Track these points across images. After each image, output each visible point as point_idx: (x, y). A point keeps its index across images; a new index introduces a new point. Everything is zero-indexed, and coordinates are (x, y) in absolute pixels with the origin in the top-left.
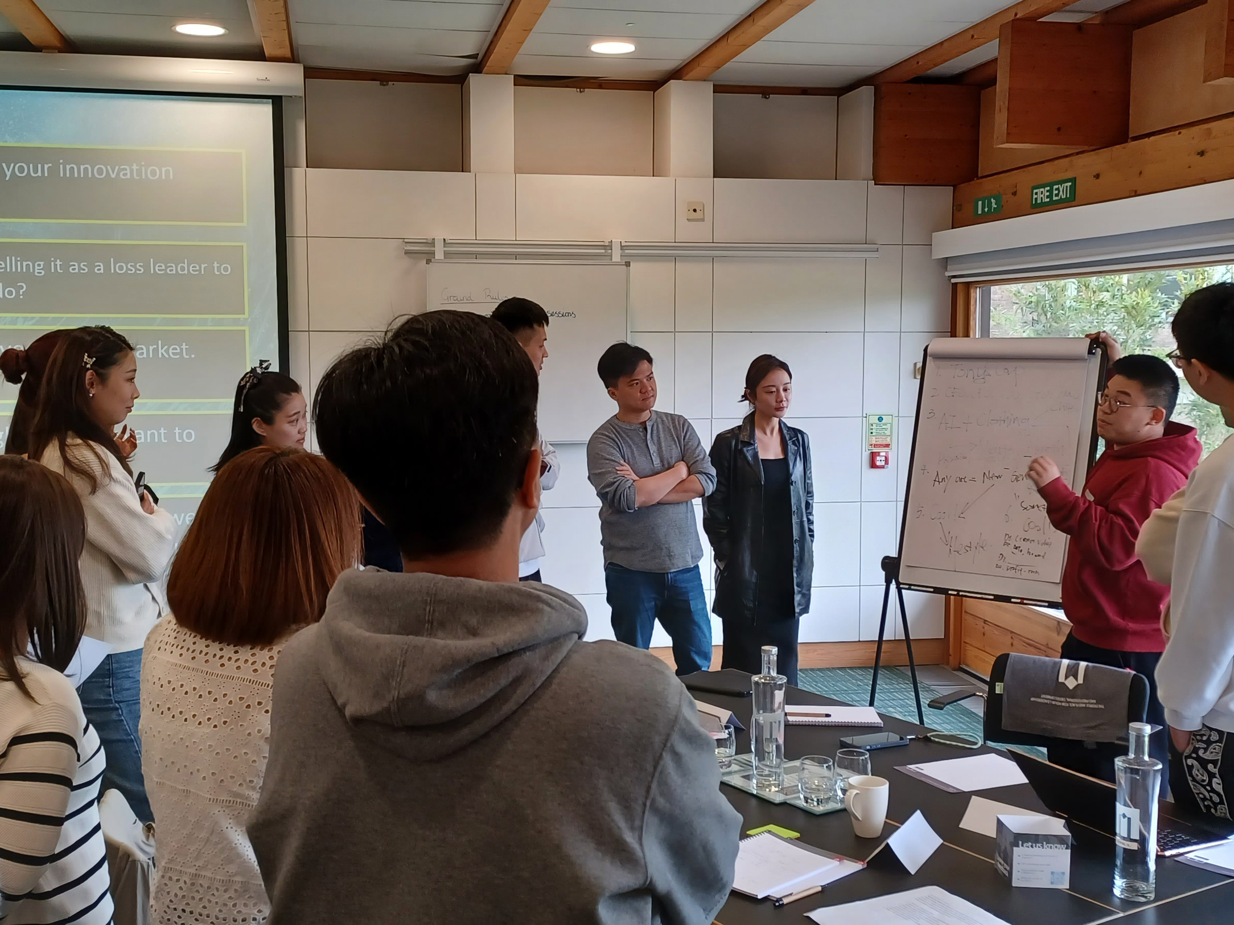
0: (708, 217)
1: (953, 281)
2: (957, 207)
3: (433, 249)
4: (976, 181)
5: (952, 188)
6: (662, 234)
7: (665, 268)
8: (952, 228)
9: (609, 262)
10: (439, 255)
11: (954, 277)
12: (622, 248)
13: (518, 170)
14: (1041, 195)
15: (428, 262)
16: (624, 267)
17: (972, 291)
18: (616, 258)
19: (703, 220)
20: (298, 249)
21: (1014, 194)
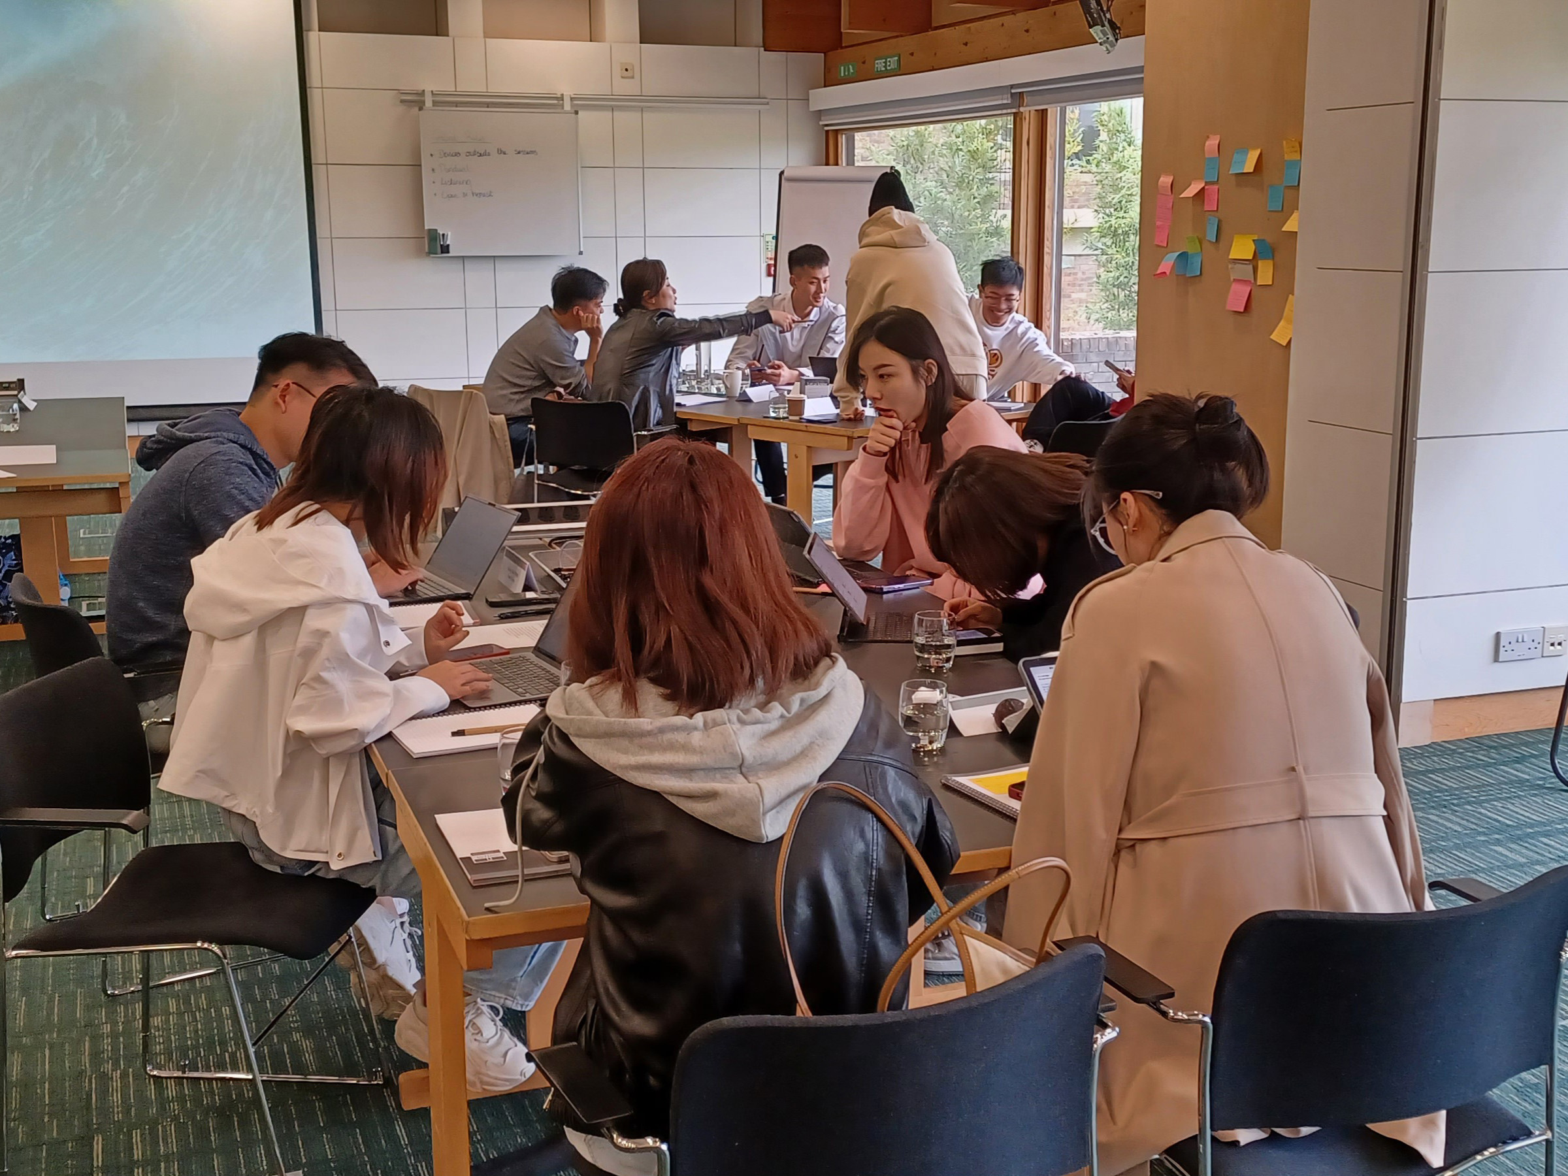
0: (637, 76)
1: (826, 128)
2: (827, 69)
3: (422, 99)
4: (839, 51)
5: (823, 54)
6: (602, 89)
7: (606, 115)
8: (825, 86)
9: (562, 111)
10: (429, 103)
11: (827, 125)
12: (572, 99)
13: (487, 35)
14: (880, 65)
15: (421, 109)
16: (573, 115)
17: (839, 136)
18: (567, 106)
19: (633, 77)
20: (315, 96)
21: (864, 63)
